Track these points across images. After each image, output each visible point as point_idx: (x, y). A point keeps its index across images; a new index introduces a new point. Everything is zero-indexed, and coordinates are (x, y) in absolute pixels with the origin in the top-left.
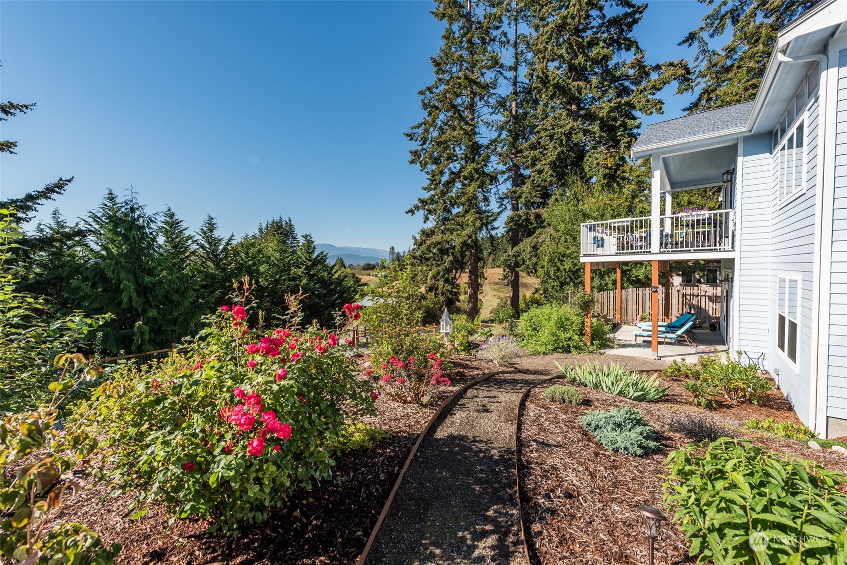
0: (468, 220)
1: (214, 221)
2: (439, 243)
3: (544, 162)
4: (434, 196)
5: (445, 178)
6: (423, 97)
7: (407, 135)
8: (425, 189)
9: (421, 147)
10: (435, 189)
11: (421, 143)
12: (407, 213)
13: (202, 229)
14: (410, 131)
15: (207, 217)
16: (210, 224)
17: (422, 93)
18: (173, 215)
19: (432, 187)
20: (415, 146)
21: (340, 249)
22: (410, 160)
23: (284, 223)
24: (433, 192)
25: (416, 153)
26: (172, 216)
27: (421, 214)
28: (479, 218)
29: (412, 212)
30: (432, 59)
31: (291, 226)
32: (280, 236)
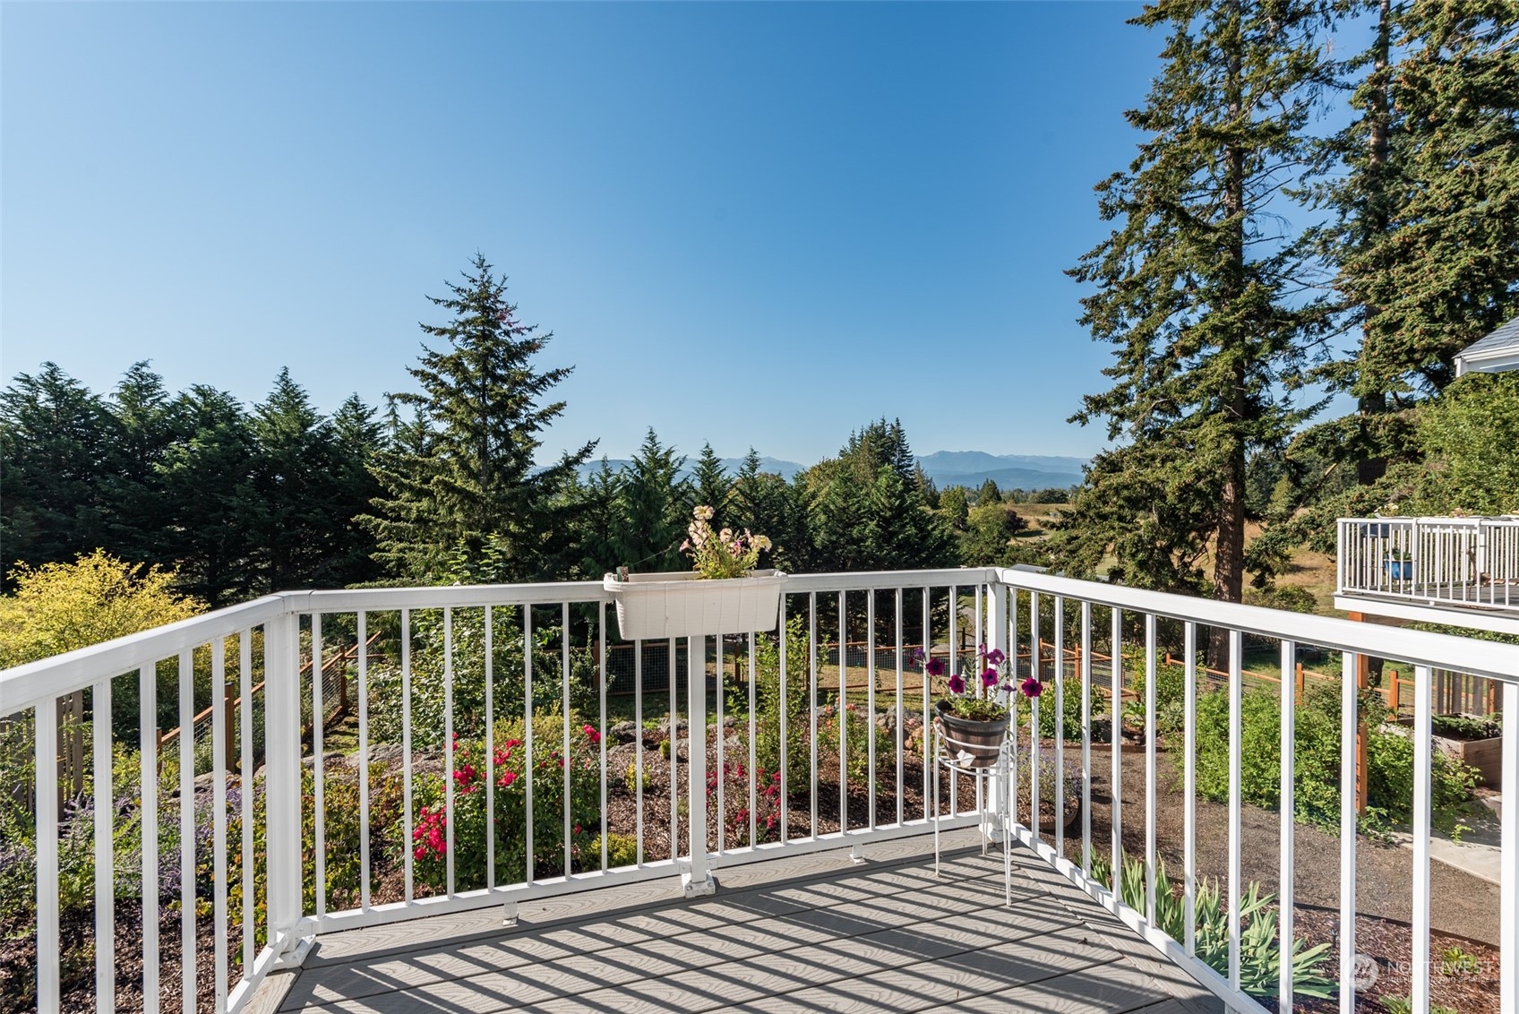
0: (1205, 436)
1: (757, 456)
2: (1126, 487)
3: (1406, 300)
4: (1127, 386)
5: (1160, 346)
6: (1104, 194)
7: (1072, 273)
8: (1108, 372)
9: (1106, 290)
10: (1131, 371)
11: (1105, 281)
12: (1070, 421)
13: (742, 469)
14: (1078, 265)
15: (749, 452)
16: (753, 461)
17: (1103, 187)
18: (711, 452)
19: (1126, 367)
20: (1093, 288)
21: (1000, 459)
22: (1082, 316)
23: (888, 428)
24: (1125, 379)
25: (1095, 303)
26: (709, 453)
27: (1102, 421)
28: (1232, 431)
29: (1082, 418)
30: (1127, 114)
31: (899, 432)
32: (880, 450)
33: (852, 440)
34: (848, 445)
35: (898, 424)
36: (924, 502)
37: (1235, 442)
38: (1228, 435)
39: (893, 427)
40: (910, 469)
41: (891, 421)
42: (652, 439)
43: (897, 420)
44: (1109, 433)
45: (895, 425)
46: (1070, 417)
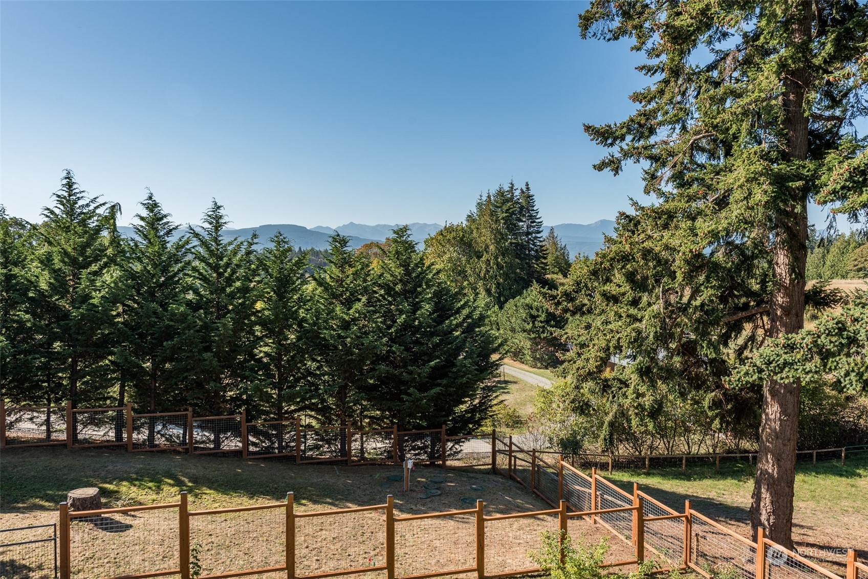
23: (517, 193)
31: (529, 198)
32: (505, 215)
33: (479, 205)
34: (474, 210)
35: (528, 189)
36: (556, 270)
37: (770, 189)
38: (762, 179)
39: (522, 192)
40: (539, 235)
41: (520, 185)
42: (70, 185)
43: (527, 185)
44: (644, 183)
45: (525, 189)
46: (598, 162)
